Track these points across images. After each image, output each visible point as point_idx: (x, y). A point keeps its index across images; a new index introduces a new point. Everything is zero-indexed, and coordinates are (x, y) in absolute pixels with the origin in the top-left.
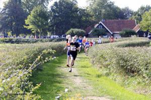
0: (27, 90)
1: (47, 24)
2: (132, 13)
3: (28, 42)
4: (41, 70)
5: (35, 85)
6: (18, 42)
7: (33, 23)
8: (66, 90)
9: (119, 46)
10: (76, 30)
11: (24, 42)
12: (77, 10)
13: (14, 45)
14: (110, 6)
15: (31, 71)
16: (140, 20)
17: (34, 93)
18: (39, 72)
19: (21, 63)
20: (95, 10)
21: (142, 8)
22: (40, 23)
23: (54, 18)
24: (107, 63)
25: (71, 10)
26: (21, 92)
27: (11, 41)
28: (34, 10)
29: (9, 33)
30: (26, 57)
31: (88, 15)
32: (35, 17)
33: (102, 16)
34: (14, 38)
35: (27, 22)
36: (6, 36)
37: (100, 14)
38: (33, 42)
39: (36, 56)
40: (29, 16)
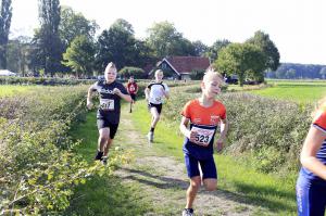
0: (64, 148)
1: (93, 59)
2: (206, 49)
3: (66, 83)
4: (83, 122)
5: (74, 141)
6: (53, 83)
7: (74, 58)
8: (117, 148)
9: (187, 91)
10: (131, 69)
11: (61, 83)
12: (133, 42)
13: (48, 87)
14: (178, 38)
15: (69, 122)
16: (216, 58)
17: (73, 151)
18: (81, 124)
19: (56, 111)
20: (157, 43)
21: (219, 43)
22: (83, 59)
23: (102, 53)
24: (171, 113)
25: (125, 41)
26: (56, 150)
27: (43, 82)
28: (75, 41)
29: (42, 72)
30: (62, 103)
31: (148, 49)
32: (76, 50)
33: (167, 51)
34: (48, 78)
35: (65, 56)
36: (37, 75)
37: (164, 49)
38: (73, 84)
39: (77, 102)
40: (69, 49)
